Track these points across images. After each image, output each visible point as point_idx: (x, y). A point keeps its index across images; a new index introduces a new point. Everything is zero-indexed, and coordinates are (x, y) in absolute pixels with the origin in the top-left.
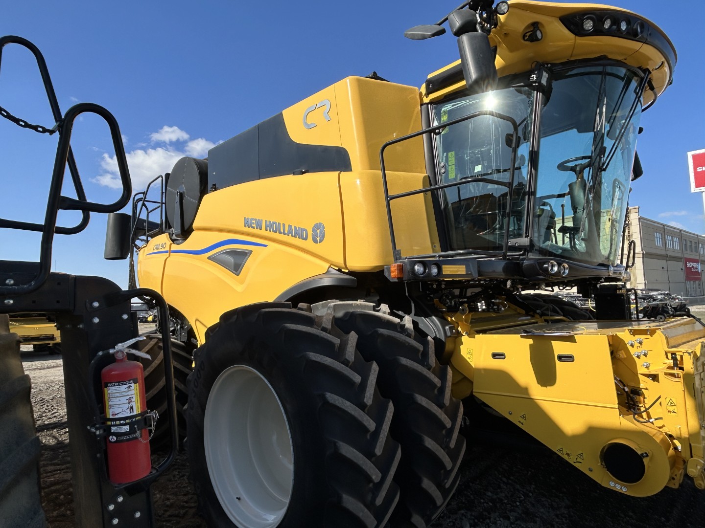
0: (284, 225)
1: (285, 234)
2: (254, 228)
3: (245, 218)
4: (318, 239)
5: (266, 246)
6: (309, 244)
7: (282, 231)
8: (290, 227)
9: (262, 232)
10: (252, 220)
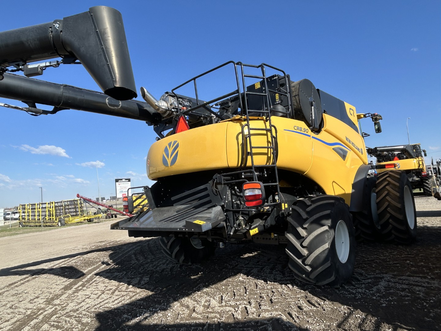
1: (356, 148)
2: (349, 142)
3: (346, 137)
4: (362, 153)
5: (351, 151)
6: (360, 154)
9: (351, 145)
10: (348, 139)
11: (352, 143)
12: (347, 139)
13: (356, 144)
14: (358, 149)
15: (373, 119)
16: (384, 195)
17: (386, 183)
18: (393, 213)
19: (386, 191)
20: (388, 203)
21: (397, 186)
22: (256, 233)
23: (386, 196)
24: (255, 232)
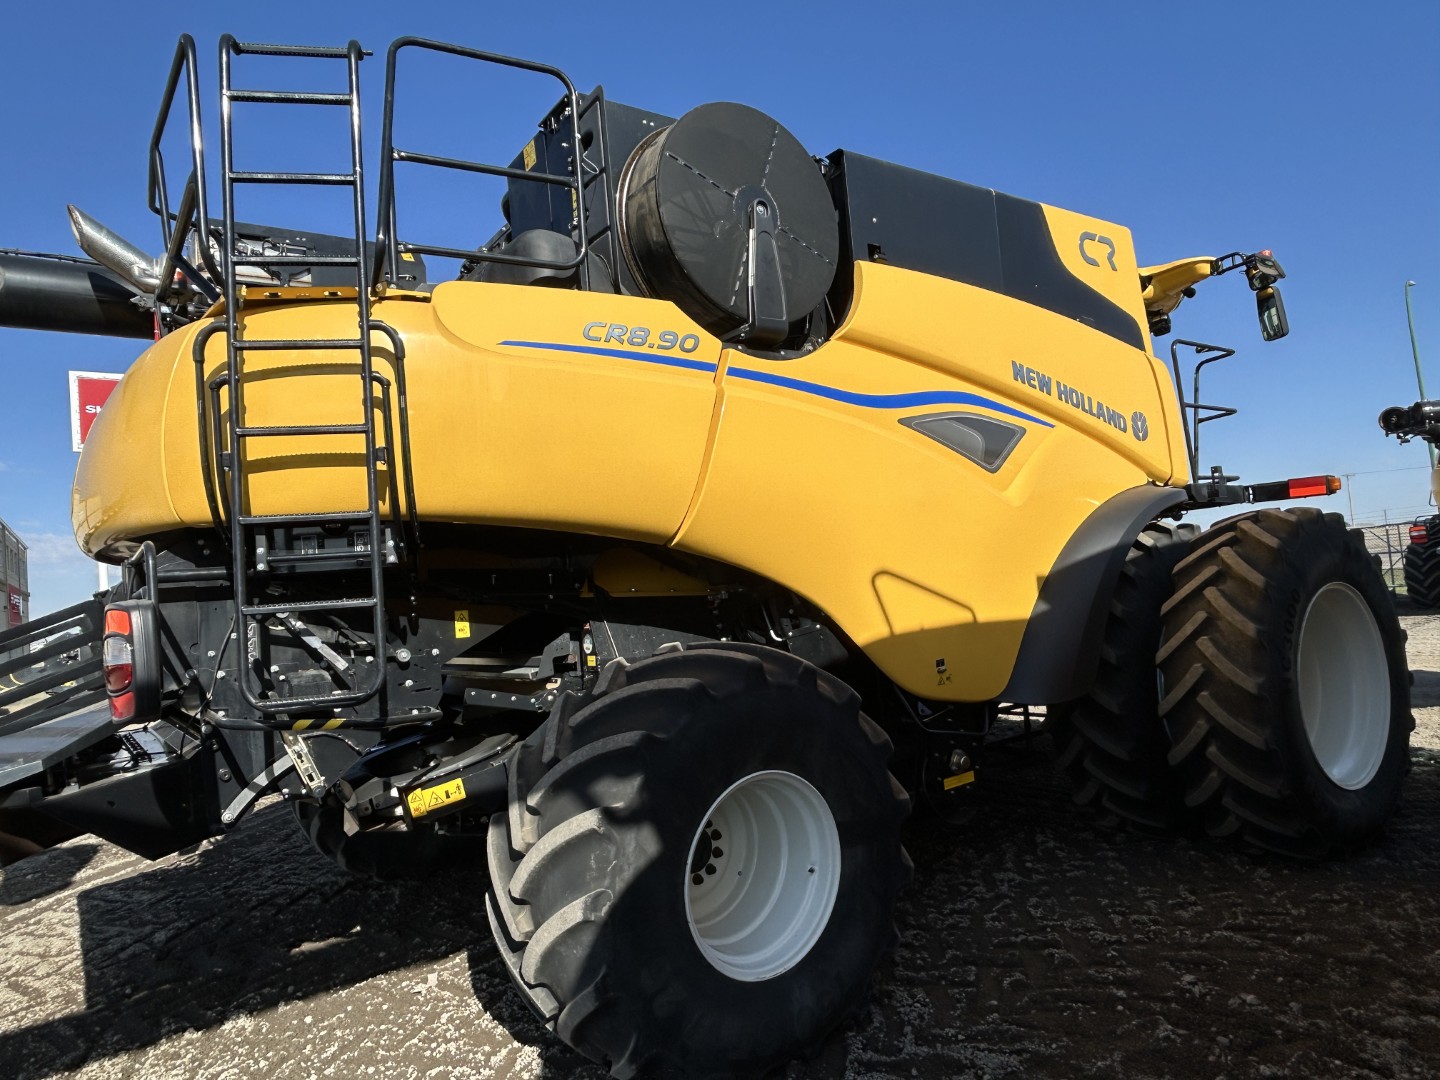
0: (1090, 399)
1: (1093, 415)
2: (1034, 387)
3: (1014, 363)
4: (1141, 435)
5: (1052, 426)
6: (1128, 439)
7: (1087, 408)
8: (1100, 406)
9: (1053, 400)
10: (1029, 371)
11: (1066, 394)
12: (1018, 372)
13: (1098, 395)
14: (1114, 418)
15: (1251, 279)
16: (1189, 628)
17: (1209, 571)
18: (1223, 717)
19: (1203, 609)
20: (1201, 670)
21: (1256, 587)
22: (448, 801)
23: (1196, 634)
24: (448, 797)
